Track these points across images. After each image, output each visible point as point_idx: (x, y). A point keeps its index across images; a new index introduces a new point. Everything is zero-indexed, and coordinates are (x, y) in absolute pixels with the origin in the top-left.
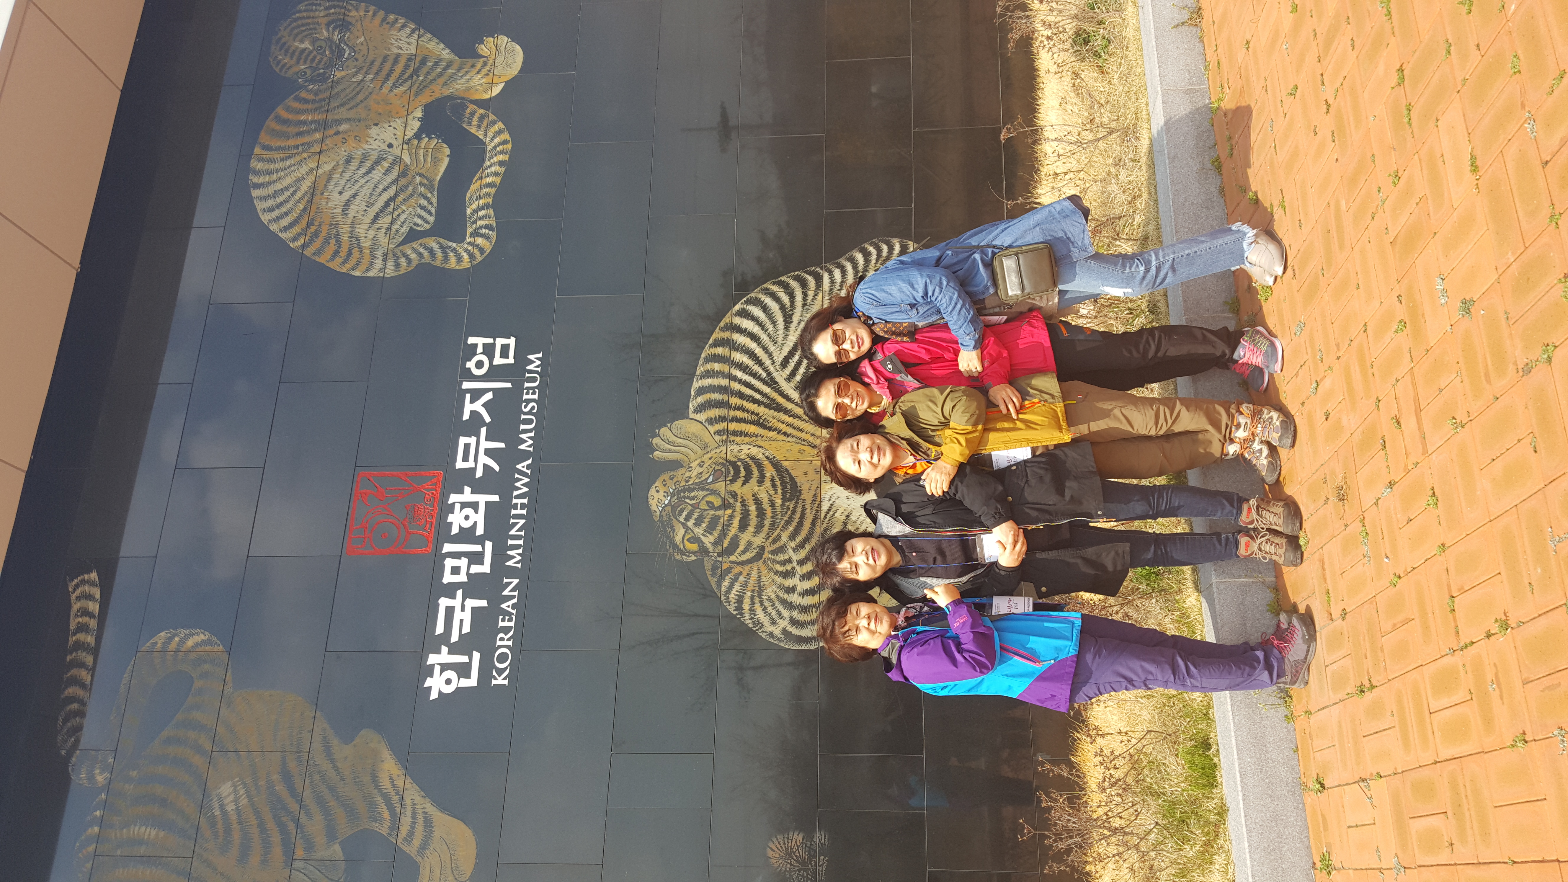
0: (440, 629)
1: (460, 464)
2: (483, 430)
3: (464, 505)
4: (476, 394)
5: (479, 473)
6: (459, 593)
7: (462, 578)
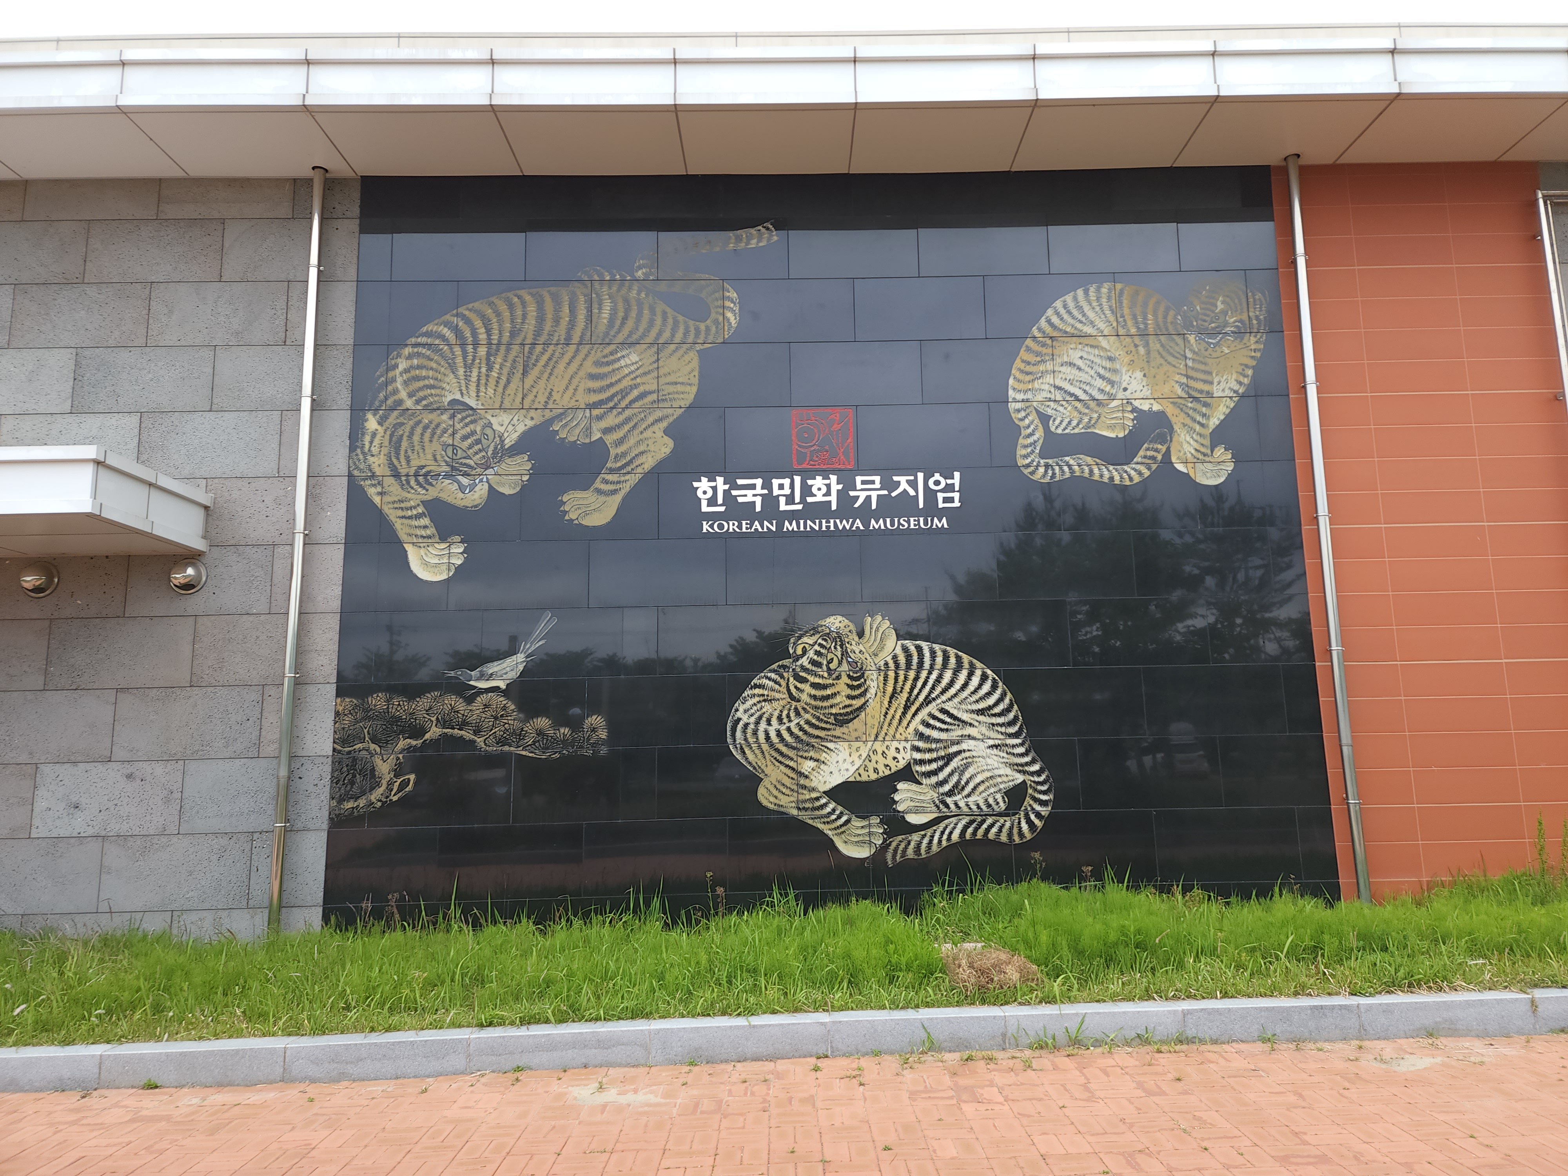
0: (740, 482)
1: (859, 479)
2: (885, 492)
3: (828, 486)
4: (913, 484)
5: (852, 493)
6: (765, 491)
7: (776, 492)
